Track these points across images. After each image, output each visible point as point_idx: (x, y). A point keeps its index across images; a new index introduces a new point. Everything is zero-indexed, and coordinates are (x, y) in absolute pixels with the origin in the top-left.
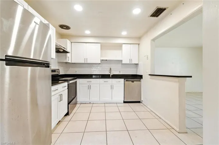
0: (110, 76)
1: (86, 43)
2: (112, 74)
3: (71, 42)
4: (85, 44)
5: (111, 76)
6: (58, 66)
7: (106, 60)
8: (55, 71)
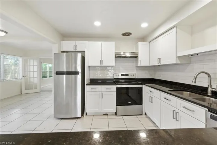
1: (160, 36)
3: (150, 42)
4: (159, 38)
6: (137, 70)
7: (197, 55)
8: (127, 75)
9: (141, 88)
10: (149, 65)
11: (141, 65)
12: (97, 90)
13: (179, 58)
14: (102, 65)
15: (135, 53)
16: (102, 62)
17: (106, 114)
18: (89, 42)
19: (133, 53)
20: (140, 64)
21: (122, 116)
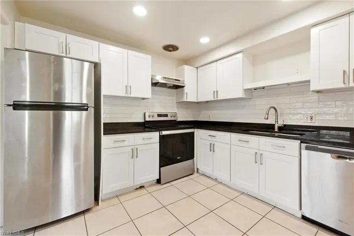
0: (274, 128)
1: (216, 61)
2: (281, 123)
3: (197, 68)
4: (215, 63)
5: (276, 130)
6: (178, 108)
7: (264, 88)
8: (166, 116)
9: (193, 133)
10: (196, 101)
11: (187, 100)
12: (126, 143)
13: (246, 90)
14: (129, 96)
15: (179, 81)
16: (128, 88)
17: (142, 187)
18: (100, 44)
19: (178, 80)
20: (186, 98)
21: (169, 182)
